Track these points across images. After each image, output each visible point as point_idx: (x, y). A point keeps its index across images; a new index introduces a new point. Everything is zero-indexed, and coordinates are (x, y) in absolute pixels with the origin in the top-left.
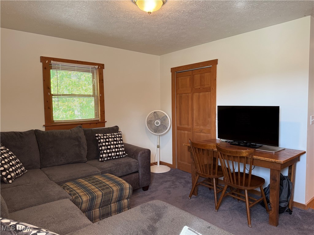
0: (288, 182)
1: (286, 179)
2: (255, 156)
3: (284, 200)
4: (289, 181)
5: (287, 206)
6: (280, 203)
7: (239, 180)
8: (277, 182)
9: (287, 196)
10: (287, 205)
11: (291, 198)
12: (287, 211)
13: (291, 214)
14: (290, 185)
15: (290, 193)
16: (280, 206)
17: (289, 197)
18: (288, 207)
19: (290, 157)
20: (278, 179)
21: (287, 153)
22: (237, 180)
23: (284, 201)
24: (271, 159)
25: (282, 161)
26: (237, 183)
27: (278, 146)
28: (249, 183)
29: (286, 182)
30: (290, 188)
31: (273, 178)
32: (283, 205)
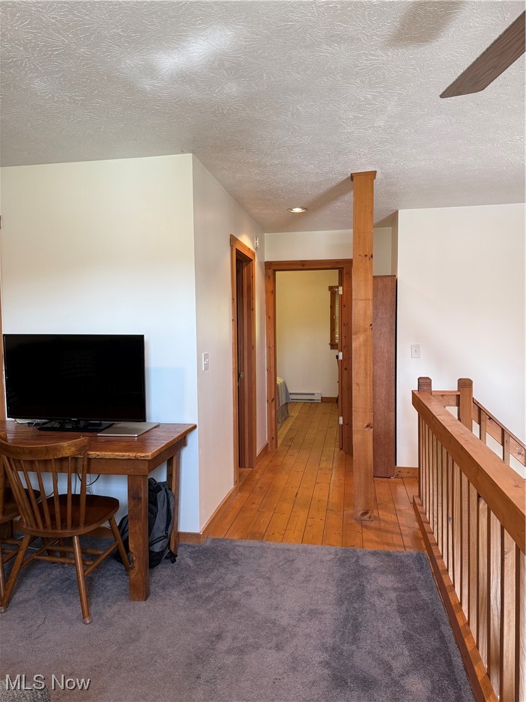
0: (167, 494)
1: (163, 489)
2: (93, 453)
3: (160, 535)
4: (169, 491)
5: (166, 548)
6: (151, 544)
7: (58, 516)
8: (142, 501)
9: (164, 526)
10: (165, 545)
11: (173, 528)
12: (167, 558)
13: (174, 561)
14: (170, 500)
15: (171, 517)
16: (151, 552)
17: (170, 527)
18: (169, 549)
19: (166, 442)
20: (144, 494)
21: (163, 434)
22: (53, 518)
23: (160, 539)
24: (127, 454)
25: (150, 454)
26: (52, 525)
27: (145, 421)
28: (82, 519)
29: (162, 497)
30: (171, 507)
31: (133, 495)
32: (157, 548)
